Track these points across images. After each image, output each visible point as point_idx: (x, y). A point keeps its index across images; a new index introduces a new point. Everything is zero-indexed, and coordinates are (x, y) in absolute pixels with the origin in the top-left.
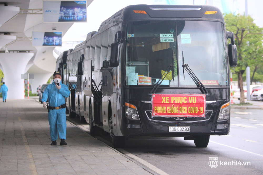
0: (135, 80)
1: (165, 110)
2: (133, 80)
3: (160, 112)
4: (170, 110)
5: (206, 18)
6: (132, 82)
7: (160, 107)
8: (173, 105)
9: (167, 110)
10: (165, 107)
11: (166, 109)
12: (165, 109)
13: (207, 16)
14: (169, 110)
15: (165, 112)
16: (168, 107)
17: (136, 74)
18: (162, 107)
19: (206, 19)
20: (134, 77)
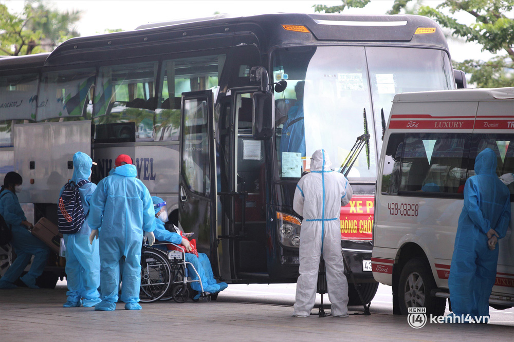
0: (297, 166)
1: (356, 227)
2: (292, 167)
3: (346, 232)
4: (365, 226)
5: (417, 42)
6: (290, 171)
7: (346, 221)
8: (369, 218)
9: (360, 228)
10: (355, 221)
11: (358, 225)
12: (355, 225)
13: (419, 37)
14: (362, 226)
15: (355, 232)
16: (361, 221)
17: (297, 155)
18: (350, 221)
19: (419, 44)
20: (295, 161)
